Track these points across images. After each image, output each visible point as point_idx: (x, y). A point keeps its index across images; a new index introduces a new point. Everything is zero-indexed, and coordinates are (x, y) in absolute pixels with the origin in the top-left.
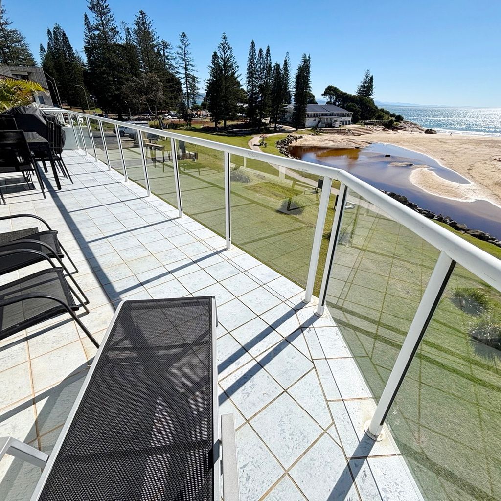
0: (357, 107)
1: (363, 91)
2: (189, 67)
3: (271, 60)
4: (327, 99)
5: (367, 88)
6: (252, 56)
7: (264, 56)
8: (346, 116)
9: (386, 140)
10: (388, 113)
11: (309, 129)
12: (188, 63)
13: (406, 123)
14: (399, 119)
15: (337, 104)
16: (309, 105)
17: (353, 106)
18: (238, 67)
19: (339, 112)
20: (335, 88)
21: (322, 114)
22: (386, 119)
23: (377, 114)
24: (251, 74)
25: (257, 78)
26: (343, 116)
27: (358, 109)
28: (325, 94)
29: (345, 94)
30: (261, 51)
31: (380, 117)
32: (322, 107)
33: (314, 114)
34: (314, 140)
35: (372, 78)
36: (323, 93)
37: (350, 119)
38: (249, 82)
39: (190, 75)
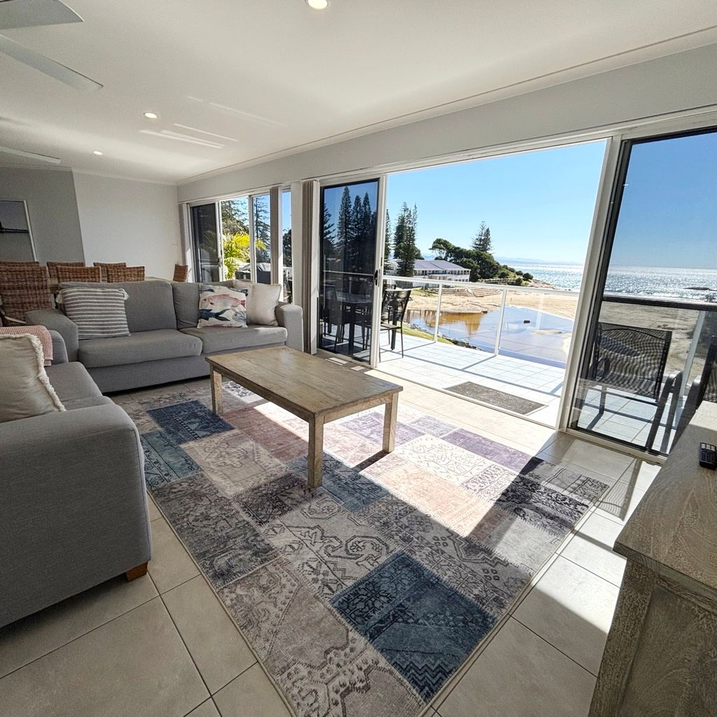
0: (475, 264)
1: (480, 245)
2: (260, 214)
3: (370, 208)
4: (436, 253)
5: (484, 242)
6: (346, 204)
7: (362, 204)
8: (462, 274)
9: (518, 303)
10: (512, 270)
11: (418, 289)
12: (260, 209)
13: (536, 282)
14: (528, 277)
15: (449, 259)
16: (417, 261)
17: (469, 262)
18: (330, 216)
19: (453, 269)
20: (445, 241)
21: (433, 271)
22: (512, 277)
23: (500, 272)
24: (345, 223)
25: (351, 229)
26: (459, 274)
27: (476, 265)
28: (434, 248)
29: (458, 248)
30: (358, 199)
31: (503, 275)
32: (430, 262)
33: (423, 271)
34: (428, 303)
35: (488, 230)
36: (431, 247)
37: (468, 277)
38: (342, 233)
39: (261, 222)
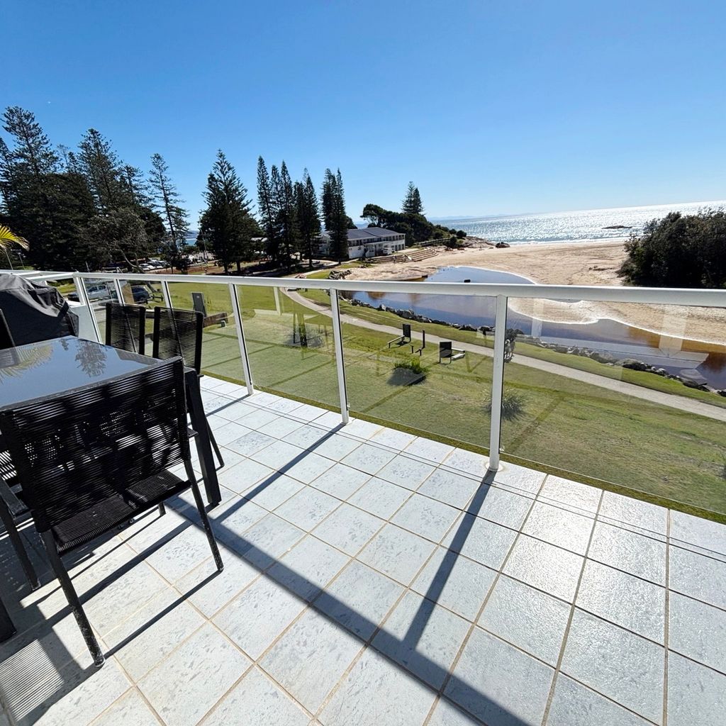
0: (409, 227)
1: (410, 207)
2: (170, 197)
3: (289, 178)
4: (368, 221)
5: (414, 202)
6: (263, 175)
7: (280, 174)
8: (397, 239)
9: (456, 262)
10: (446, 229)
11: (355, 260)
12: (168, 192)
13: (470, 238)
14: (461, 235)
15: (382, 225)
16: (350, 231)
17: (403, 226)
18: (246, 191)
19: (388, 236)
20: (376, 206)
21: (368, 240)
22: (447, 237)
23: (434, 233)
24: (264, 198)
25: (274, 203)
26: (394, 240)
27: (410, 229)
28: (365, 215)
29: (390, 212)
30: (274, 169)
31: (438, 236)
32: (363, 230)
33: (358, 241)
34: (367, 274)
35: (417, 190)
36: (362, 215)
37: (403, 242)
38: (264, 209)
39: (172, 207)
